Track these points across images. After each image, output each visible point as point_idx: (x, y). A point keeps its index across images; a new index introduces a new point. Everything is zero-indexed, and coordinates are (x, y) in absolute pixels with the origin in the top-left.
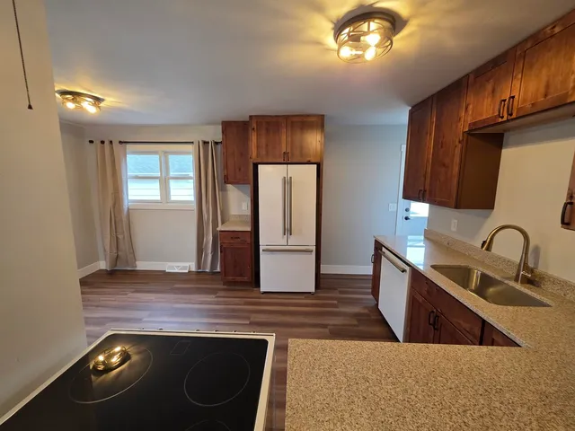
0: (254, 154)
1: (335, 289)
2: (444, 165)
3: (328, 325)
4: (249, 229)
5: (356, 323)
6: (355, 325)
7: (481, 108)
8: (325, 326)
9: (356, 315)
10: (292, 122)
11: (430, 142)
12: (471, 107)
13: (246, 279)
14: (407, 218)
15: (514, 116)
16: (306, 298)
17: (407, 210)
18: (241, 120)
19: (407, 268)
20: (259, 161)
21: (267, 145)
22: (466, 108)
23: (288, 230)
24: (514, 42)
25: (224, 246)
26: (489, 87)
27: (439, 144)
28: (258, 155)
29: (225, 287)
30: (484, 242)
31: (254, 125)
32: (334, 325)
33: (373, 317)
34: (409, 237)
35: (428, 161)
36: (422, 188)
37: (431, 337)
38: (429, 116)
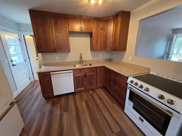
14: (13, 65)
17: (12, 61)
19: (72, 71)
27: (58, 32)
36: (53, 47)
37: (85, 80)
38: (49, 20)
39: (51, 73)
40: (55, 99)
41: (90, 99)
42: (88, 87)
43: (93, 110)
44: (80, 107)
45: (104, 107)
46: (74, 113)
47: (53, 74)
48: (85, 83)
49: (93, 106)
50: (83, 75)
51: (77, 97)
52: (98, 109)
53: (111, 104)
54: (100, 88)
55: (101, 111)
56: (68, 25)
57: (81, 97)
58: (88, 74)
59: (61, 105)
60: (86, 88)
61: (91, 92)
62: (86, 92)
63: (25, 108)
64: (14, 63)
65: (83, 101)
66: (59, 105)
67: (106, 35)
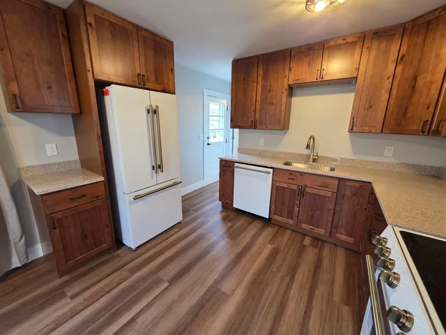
0: (96, 67)
2: (273, 104)
4: (102, 178)
7: (301, 72)
10: (144, 37)
11: (258, 88)
12: (293, 70)
13: (104, 246)
14: (208, 144)
15: (324, 79)
17: (208, 138)
19: (271, 170)
20: (106, 79)
25: (59, 216)
26: (307, 59)
27: (267, 89)
30: (307, 145)
31: (91, 19)
36: (253, 119)
37: (298, 202)
38: (255, 70)
39: (236, 164)
40: (233, 214)
41: (291, 251)
42: (304, 226)
43: (274, 270)
44: (254, 249)
45: (308, 286)
46: (239, 249)
47: (237, 167)
48: (296, 209)
49: (282, 265)
50: (295, 187)
51: (269, 231)
52: (287, 279)
53: (337, 297)
54: (346, 248)
55: (289, 286)
56: (290, 70)
57: (274, 236)
58: (308, 190)
59: (232, 227)
60: (298, 223)
61: (307, 241)
62: (295, 233)
63: (196, 205)
64: (211, 141)
65: (272, 244)
66: (230, 224)
67: (415, 78)
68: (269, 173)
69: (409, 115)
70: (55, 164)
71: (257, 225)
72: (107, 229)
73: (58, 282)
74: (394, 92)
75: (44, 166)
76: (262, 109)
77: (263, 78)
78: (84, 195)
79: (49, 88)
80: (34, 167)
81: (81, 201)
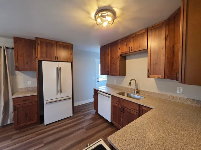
0: (39, 56)
1: (80, 112)
2: (114, 64)
3: (84, 127)
4: (36, 94)
5: (92, 122)
6: (93, 123)
7: (124, 49)
8: (82, 128)
9: (92, 119)
10: (59, 44)
11: (109, 57)
12: (121, 48)
13: (34, 121)
14: (98, 81)
15: (133, 51)
16: (70, 120)
17: (98, 79)
18: (29, 38)
19: (110, 96)
20: (42, 59)
21: (46, 53)
22: (119, 49)
23: (59, 91)
24: (131, 34)
25: (17, 106)
26: (125, 44)
27: (112, 58)
28: (41, 57)
29: (18, 131)
30: (129, 84)
31: (39, 42)
32: (86, 126)
33: (97, 117)
34: (99, 87)
35: (109, 63)
36: (108, 71)
37: (122, 116)
38: (107, 50)
50: (120, 106)
58: (126, 109)
67: (174, 47)
68: (109, 97)
69: (174, 68)
70: (29, 88)
71: (105, 125)
72: (36, 114)
73: (15, 132)
74: (166, 55)
75: (26, 88)
76: (111, 66)
77: (110, 53)
78: (28, 100)
79: (27, 63)
80: (22, 88)
81: (27, 102)
